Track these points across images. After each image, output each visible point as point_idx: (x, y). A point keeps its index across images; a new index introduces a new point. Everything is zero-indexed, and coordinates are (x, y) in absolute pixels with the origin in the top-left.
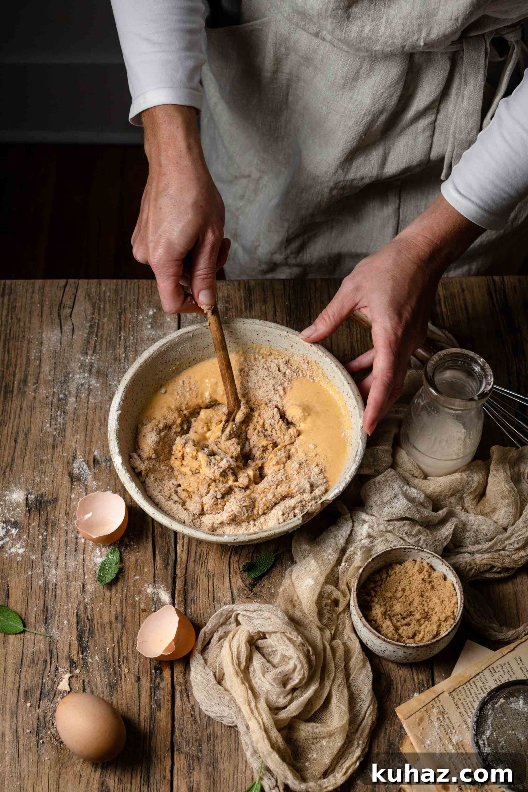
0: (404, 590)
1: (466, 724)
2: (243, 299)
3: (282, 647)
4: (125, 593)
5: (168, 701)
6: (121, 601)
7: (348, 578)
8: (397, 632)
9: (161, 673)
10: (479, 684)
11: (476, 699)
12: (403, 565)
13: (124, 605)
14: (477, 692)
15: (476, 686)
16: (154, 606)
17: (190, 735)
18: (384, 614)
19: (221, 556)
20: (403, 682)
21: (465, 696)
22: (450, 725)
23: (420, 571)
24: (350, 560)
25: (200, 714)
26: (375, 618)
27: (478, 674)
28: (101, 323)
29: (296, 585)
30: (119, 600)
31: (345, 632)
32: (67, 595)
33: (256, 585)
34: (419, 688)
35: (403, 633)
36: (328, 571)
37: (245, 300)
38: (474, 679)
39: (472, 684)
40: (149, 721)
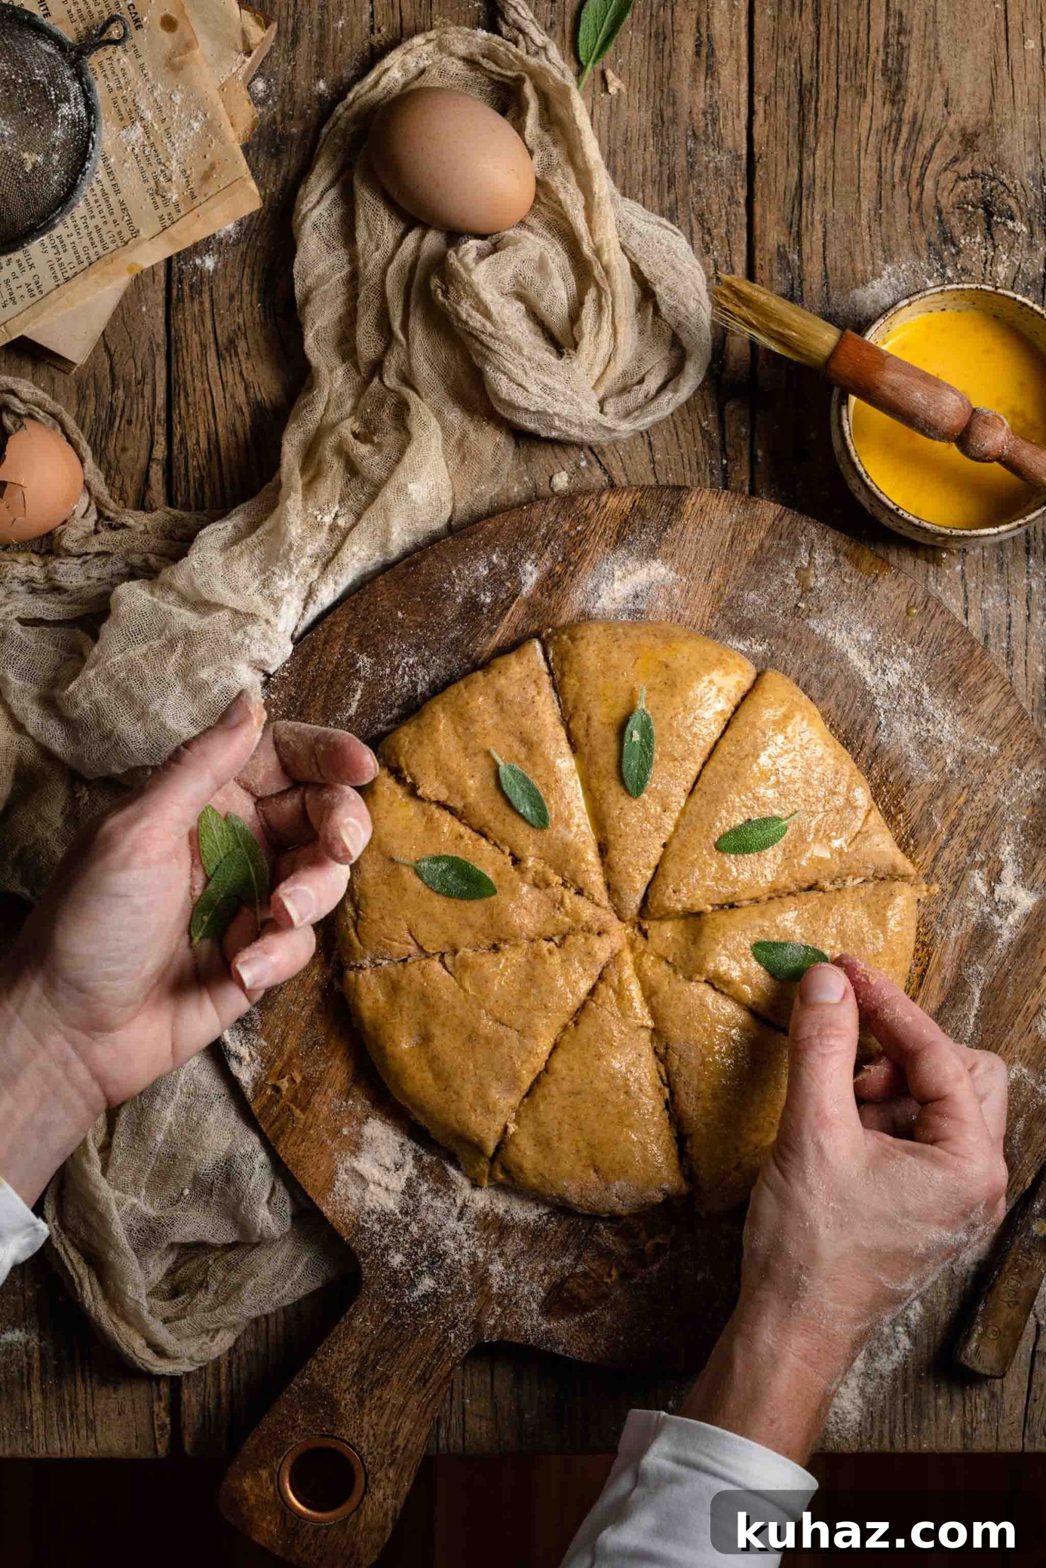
1: (108, 167)
5: (762, 267)
10: (68, 257)
11: (80, 222)
14: (75, 238)
15: (76, 253)
17: (713, 188)
21: (104, 229)
22: (143, 164)
27: (68, 280)
34: (202, 282)
38: (78, 269)
39: (84, 258)
40: (804, 223)
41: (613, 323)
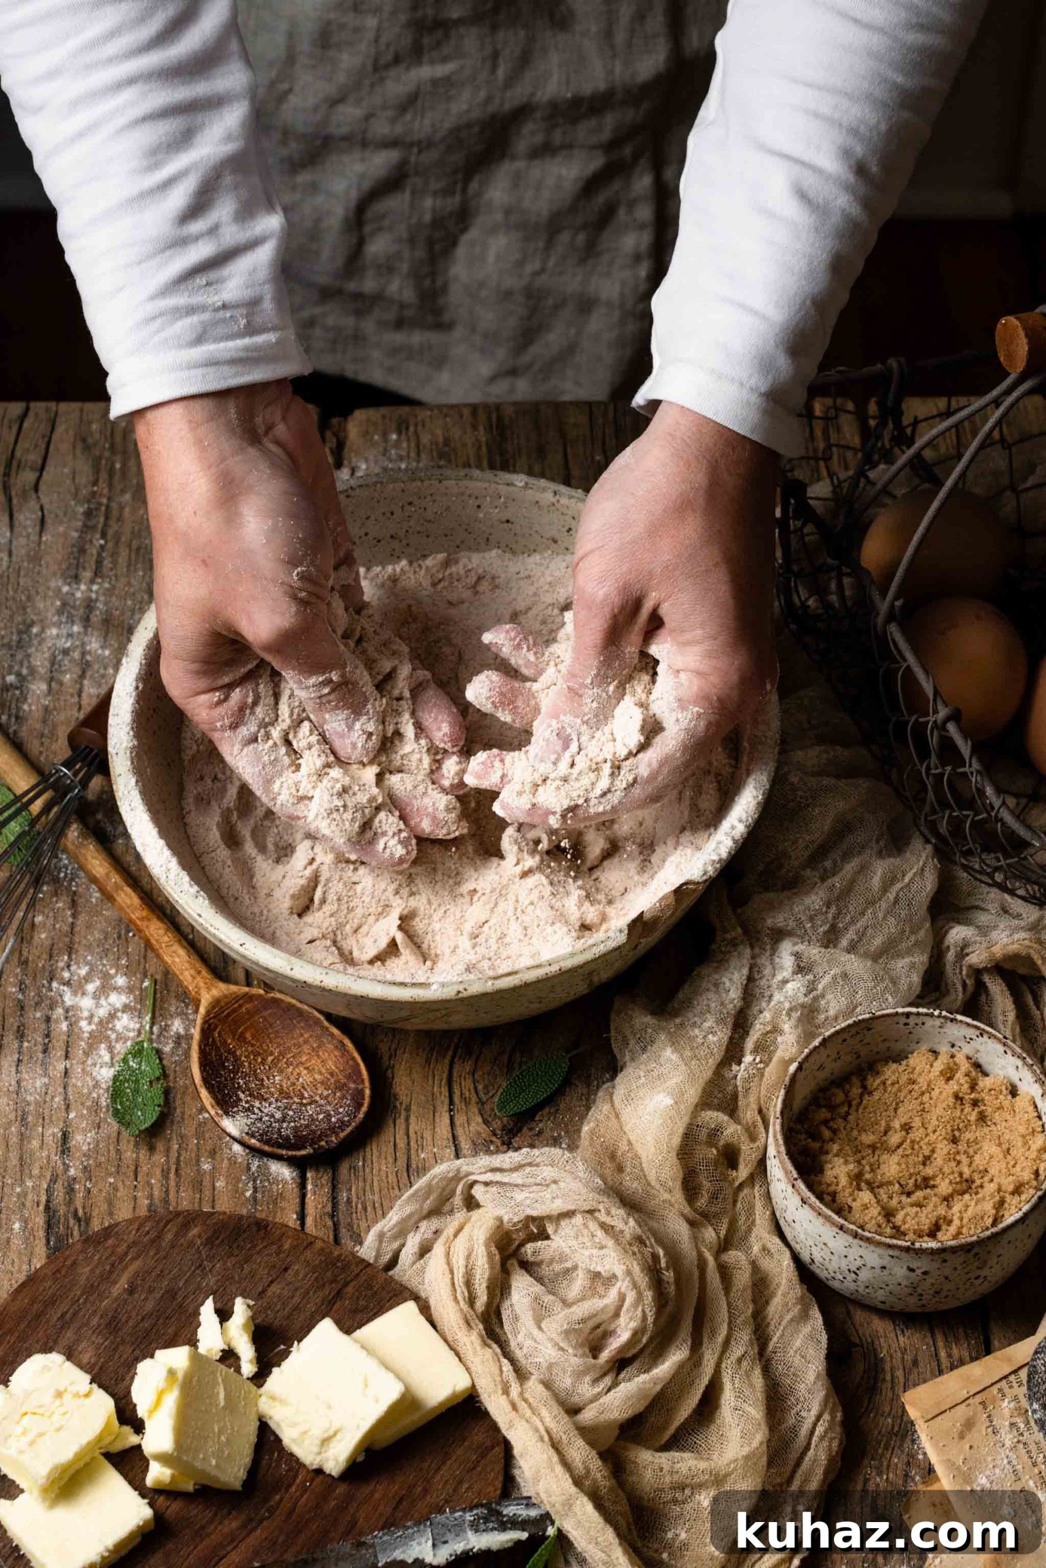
0: (907, 1128)
2: (484, 449)
3: (587, 1253)
4: (174, 1155)
6: (165, 1174)
7: (763, 1092)
8: (889, 1221)
12: (904, 1063)
13: (172, 1183)
16: (250, 1185)
18: (857, 1178)
19: (428, 1061)
20: (909, 1364)
23: (949, 1075)
24: (764, 1048)
26: (833, 1188)
28: (114, 505)
29: (624, 1117)
30: (158, 1172)
31: (753, 1235)
32: (21, 1159)
33: (520, 1130)
35: (904, 1223)
36: (708, 1074)
37: (489, 451)
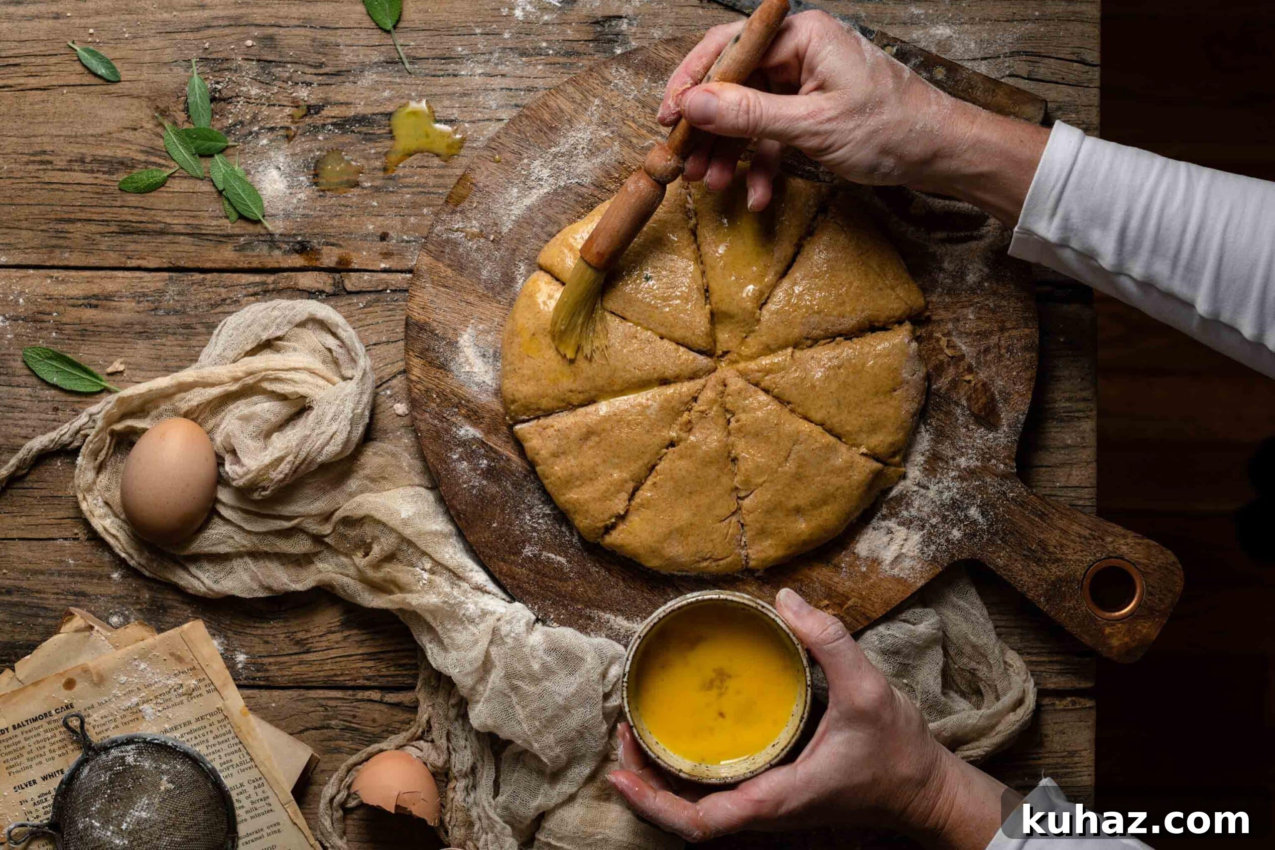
1: (172, 729)
5: (250, 263)
6: (424, 185)
9: (297, 252)
10: (236, 759)
11: (210, 750)
14: (222, 754)
15: (233, 753)
16: (412, 239)
17: (193, 298)
20: (266, 638)
21: (216, 733)
22: (170, 704)
25: (224, 313)
27: (252, 759)
30: (422, 180)
32: (435, 95)
34: (254, 664)
38: (244, 752)
39: (236, 748)
40: (218, 232)
41: (287, 370)
